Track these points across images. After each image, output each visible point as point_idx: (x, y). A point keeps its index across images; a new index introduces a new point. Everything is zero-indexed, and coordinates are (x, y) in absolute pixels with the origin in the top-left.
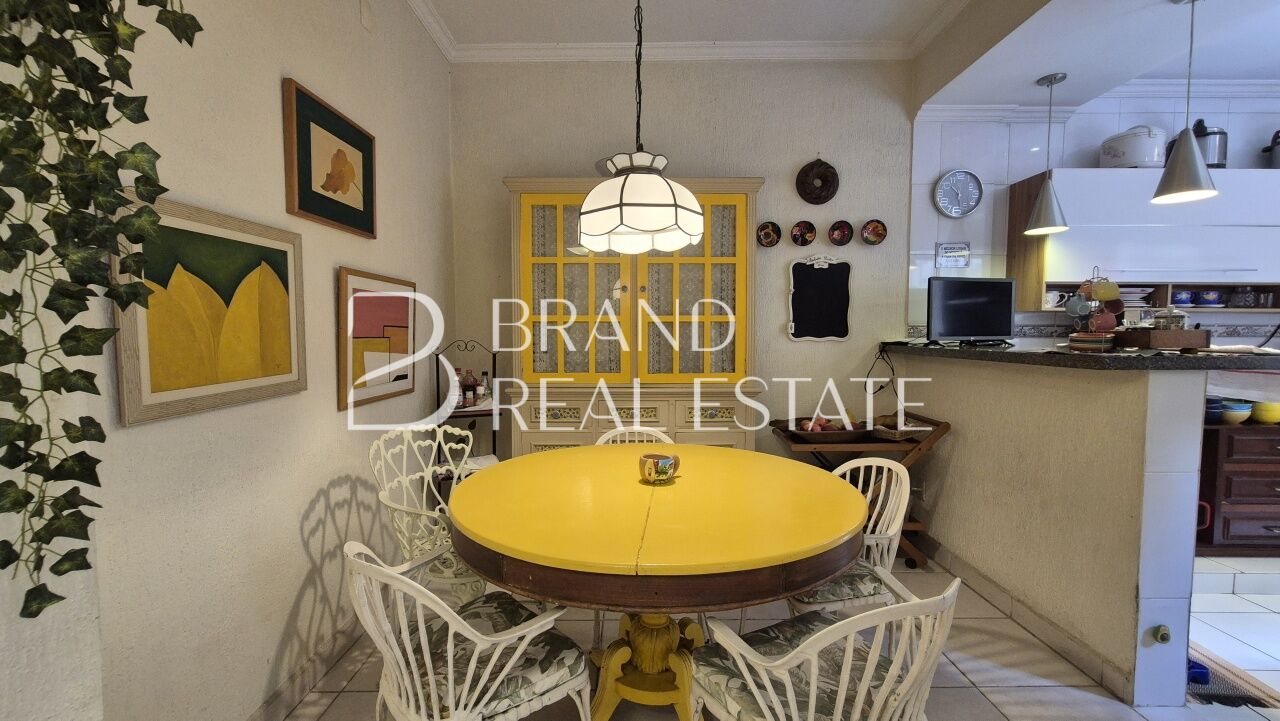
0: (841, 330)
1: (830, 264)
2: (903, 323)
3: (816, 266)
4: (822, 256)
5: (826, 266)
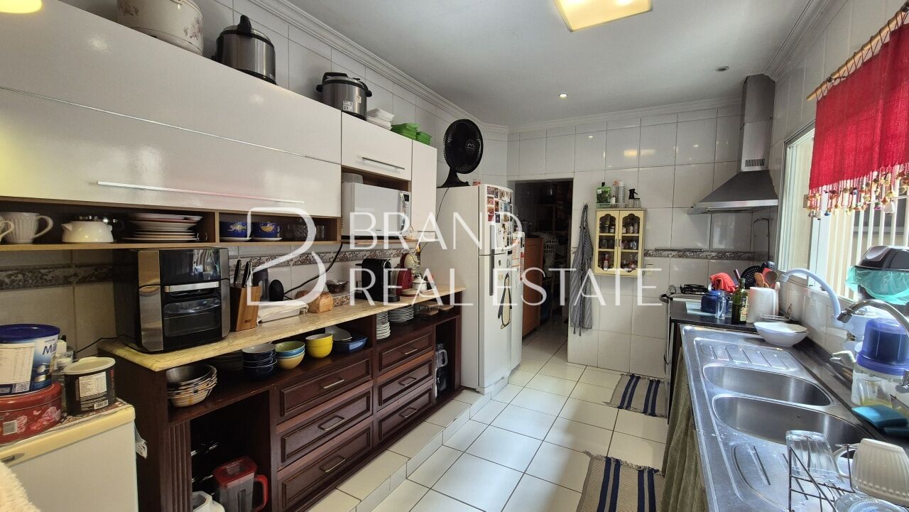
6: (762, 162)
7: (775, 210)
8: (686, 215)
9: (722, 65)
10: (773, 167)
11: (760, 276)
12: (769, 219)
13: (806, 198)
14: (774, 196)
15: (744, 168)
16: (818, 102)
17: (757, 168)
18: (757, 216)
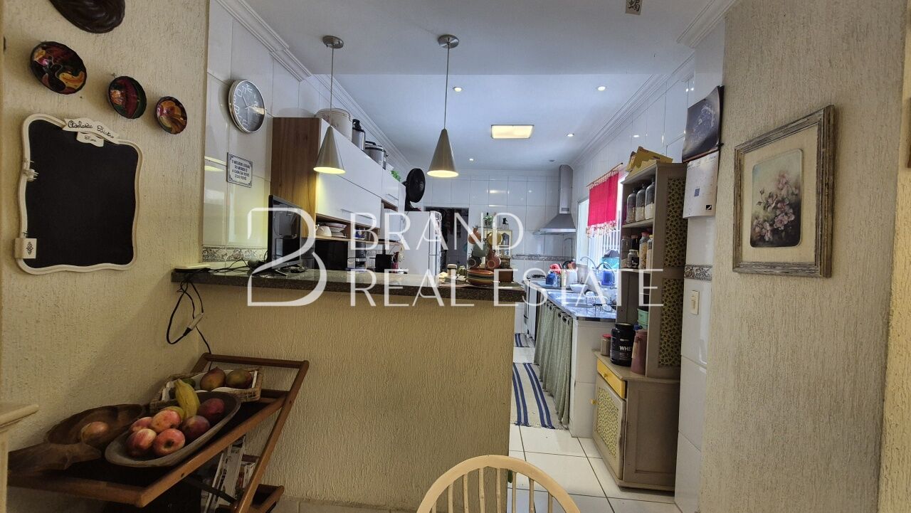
0: (122, 252)
1: (107, 142)
2: (197, 244)
3: (80, 138)
4: (95, 124)
5: (100, 143)
6: (568, 210)
7: (575, 234)
8: (532, 236)
9: (552, 159)
10: (573, 212)
11: (570, 265)
12: (571, 238)
13: (587, 230)
14: (575, 228)
15: (561, 212)
16: (590, 190)
17: (566, 212)
18: (566, 237)
